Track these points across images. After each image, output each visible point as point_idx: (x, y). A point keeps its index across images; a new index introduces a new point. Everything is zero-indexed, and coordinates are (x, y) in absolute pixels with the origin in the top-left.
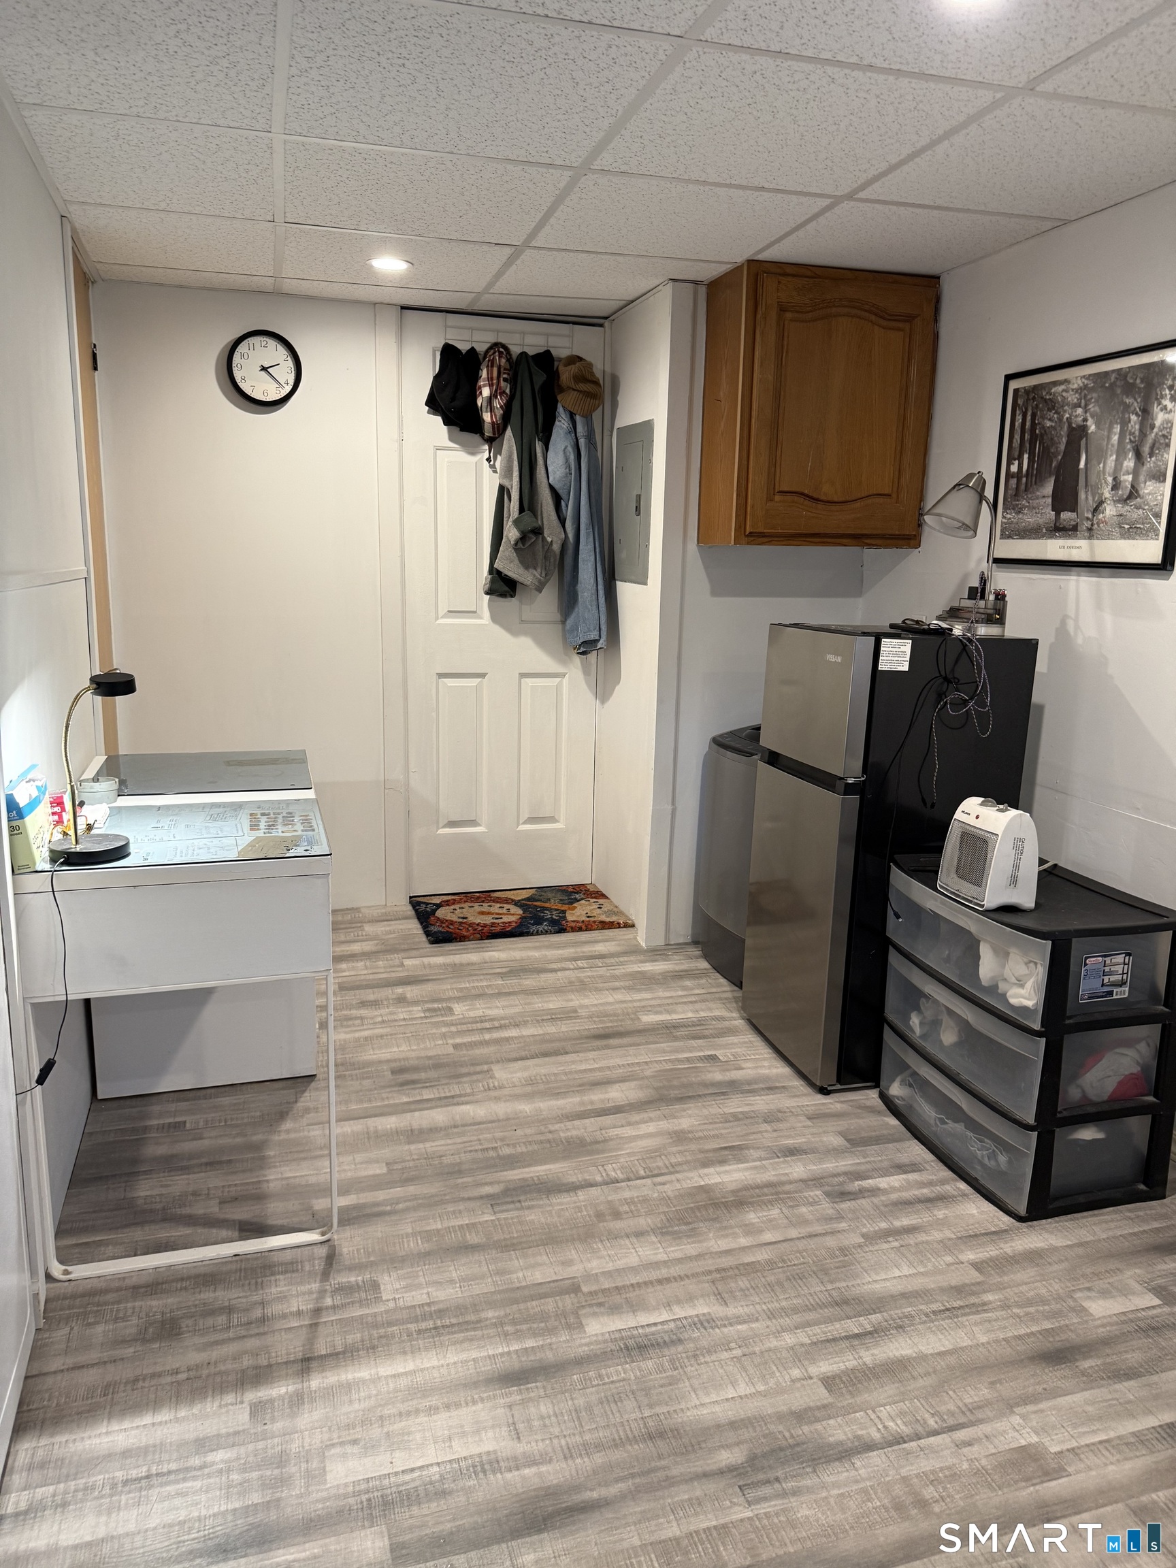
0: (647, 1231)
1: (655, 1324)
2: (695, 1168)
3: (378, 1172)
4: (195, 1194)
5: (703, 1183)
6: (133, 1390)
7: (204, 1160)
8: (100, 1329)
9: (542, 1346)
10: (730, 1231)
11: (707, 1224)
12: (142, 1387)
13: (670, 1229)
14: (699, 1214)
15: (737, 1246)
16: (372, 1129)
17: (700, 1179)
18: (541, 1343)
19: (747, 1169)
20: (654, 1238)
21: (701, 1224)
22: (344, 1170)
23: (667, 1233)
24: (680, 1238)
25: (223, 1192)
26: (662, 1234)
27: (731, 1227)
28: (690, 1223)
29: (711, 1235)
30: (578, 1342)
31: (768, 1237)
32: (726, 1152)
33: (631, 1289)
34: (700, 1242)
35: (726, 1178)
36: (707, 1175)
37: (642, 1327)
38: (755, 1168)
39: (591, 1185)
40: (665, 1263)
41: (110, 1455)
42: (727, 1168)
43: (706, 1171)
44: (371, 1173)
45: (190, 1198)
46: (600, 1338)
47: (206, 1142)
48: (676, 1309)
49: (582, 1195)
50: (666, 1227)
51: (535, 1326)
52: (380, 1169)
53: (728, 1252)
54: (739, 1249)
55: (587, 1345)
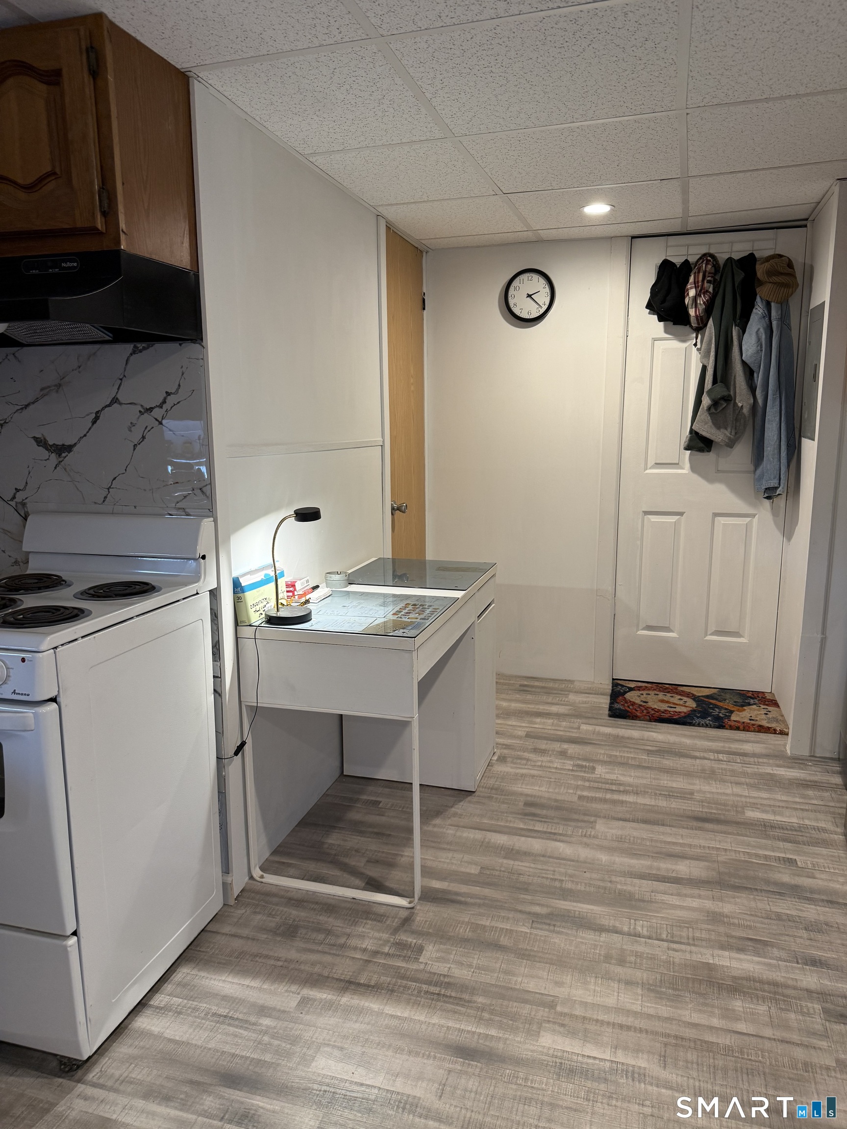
0: (638, 983)
1: (595, 1058)
2: (712, 947)
3: (473, 871)
4: (357, 851)
5: (711, 962)
6: (251, 961)
7: (375, 830)
8: (259, 917)
9: (500, 1038)
10: (710, 1009)
11: (694, 996)
12: (257, 961)
13: (658, 989)
14: (690, 985)
15: (707, 1023)
16: (487, 840)
17: (711, 958)
18: (501, 1035)
19: (759, 963)
20: (639, 991)
21: (687, 994)
22: (452, 863)
23: (652, 991)
24: (661, 998)
25: (373, 855)
26: (649, 989)
27: (713, 1006)
28: (679, 990)
29: (690, 1006)
30: (527, 1046)
31: (741, 1027)
32: (750, 943)
33: (594, 1023)
34: (676, 1008)
35: (735, 964)
36: (719, 956)
37: (583, 1056)
38: (770, 965)
39: (616, 931)
40: (636, 1014)
41: (217, 995)
42: (742, 956)
43: (721, 952)
44: (468, 870)
45: (354, 852)
46: (545, 1051)
47: (384, 819)
48: (620, 1053)
49: (604, 937)
50: (656, 986)
51: (505, 1021)
52: (474, 870)
53: (695, 1026)
54: (708, 1026)
55: (533, 1051)
